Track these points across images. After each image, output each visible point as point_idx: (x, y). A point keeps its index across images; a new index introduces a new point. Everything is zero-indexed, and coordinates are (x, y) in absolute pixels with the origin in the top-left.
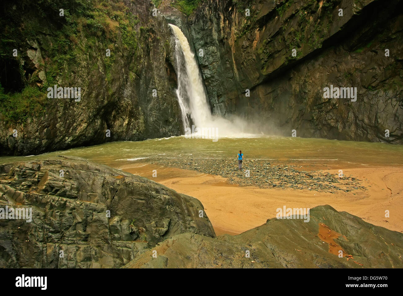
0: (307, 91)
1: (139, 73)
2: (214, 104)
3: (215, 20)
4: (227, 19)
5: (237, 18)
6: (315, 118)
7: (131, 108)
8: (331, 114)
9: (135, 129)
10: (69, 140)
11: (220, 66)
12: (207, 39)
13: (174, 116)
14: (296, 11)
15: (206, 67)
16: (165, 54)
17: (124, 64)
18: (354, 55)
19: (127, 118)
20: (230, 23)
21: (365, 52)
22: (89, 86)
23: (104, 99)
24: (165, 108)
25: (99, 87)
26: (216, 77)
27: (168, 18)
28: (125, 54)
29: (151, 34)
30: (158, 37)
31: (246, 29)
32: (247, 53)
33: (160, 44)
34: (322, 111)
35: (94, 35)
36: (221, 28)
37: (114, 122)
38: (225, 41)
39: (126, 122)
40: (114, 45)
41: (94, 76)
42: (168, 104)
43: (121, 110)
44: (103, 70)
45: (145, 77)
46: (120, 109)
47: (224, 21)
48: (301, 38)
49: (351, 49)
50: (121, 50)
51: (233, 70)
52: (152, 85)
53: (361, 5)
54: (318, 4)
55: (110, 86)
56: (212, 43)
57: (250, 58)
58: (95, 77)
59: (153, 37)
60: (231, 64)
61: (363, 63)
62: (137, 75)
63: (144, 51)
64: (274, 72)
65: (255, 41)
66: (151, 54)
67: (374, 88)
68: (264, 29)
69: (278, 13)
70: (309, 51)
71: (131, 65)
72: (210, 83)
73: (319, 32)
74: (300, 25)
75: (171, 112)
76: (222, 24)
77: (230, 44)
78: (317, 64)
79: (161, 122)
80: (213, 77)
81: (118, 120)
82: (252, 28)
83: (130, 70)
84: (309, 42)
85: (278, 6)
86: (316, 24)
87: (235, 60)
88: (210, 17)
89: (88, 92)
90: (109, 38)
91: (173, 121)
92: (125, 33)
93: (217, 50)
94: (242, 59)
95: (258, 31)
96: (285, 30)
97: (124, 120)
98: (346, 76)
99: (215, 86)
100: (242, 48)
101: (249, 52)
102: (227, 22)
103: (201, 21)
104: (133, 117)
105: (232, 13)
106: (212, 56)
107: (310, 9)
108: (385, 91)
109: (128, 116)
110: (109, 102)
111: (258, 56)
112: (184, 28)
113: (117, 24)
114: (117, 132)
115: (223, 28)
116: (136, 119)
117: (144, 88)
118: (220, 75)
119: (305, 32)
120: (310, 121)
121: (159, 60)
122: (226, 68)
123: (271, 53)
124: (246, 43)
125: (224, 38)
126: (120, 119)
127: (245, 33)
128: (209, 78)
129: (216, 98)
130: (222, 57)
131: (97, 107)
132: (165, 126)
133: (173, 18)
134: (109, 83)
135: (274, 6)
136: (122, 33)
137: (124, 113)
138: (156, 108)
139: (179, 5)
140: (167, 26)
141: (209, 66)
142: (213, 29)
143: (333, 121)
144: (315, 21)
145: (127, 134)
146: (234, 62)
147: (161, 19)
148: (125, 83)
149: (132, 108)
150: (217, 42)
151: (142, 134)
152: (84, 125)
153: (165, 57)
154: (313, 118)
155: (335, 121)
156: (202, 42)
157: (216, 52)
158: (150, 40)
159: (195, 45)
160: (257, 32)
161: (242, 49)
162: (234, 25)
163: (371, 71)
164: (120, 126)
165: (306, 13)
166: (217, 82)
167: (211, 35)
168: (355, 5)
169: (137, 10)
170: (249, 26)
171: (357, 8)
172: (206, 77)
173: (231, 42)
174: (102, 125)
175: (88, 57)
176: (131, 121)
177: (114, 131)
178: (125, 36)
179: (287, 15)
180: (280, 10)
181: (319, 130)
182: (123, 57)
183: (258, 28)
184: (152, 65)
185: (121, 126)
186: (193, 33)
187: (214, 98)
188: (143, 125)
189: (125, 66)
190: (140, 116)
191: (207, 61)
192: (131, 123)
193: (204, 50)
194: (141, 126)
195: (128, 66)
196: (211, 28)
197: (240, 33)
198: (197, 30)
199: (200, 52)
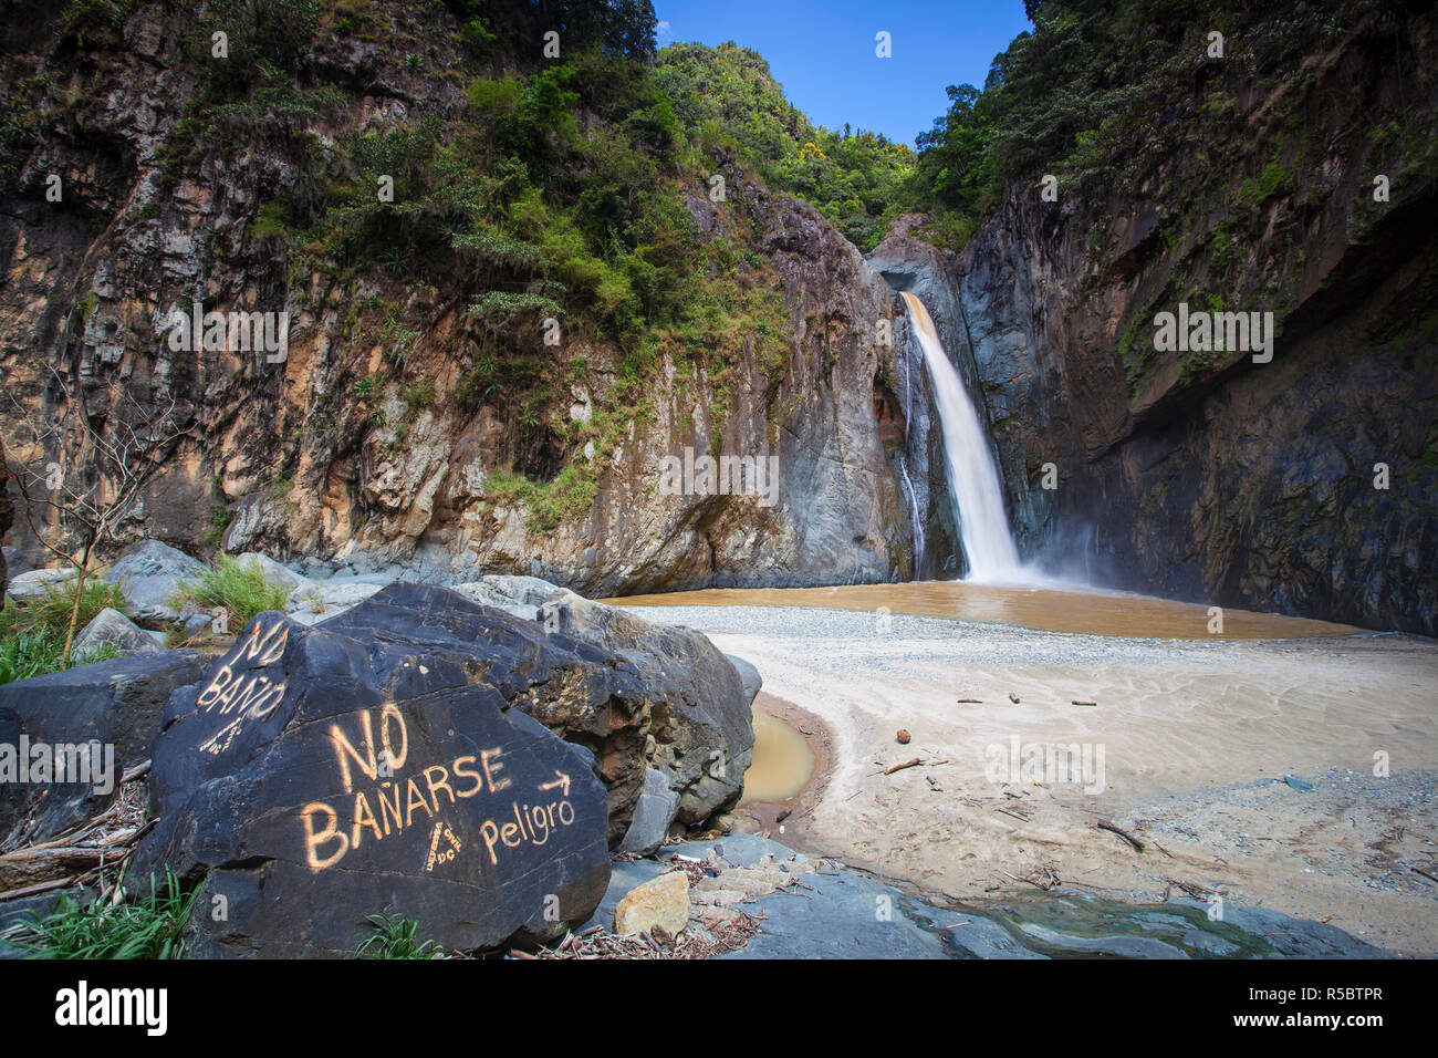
0: (1247, 463)
1: (794, 425)
2: (1017, 494)
3: (1020, 262)
4: (1049, 256)
5: (1069, 255)
9: (771, 556)
10: (627, 572)
11: (1035, 385)
12: (1001, 312)
14: (1208, 238)
15: (997, 389)
16: (872, 368)
17: (755, 407)
19: (754, 529)
24: (858, 506)
26: (1024, 417)
27: (897, 271)
28: (759, 386)
29: (835, 324)
30: (857, 328)
31: (1090, 287)
32: (1092, 351)
33: (859, 344)
36: (1035, 284)
37: (725, 538)
38: (1044, 316)
39: (752, 540)
42: (870, 494)
43: (740, 513)
45: (812, 431)
46: (738, 510)
47: (1043, 263)
52: (832, 448)
54: (1265, 214)
56: (1015, 325)
57: (1101, 365)
59: (842, 330)
62: (788, 429)
63: (811, 369)
64: (1157, 404)
65: (1112, 319)
66: (834, 373)
68: (1136, 285)
69: (1166, 242)
71: (774, 407)
72: (1008, 435)
74: (1221, 274)
75: (877, 517)
76: (1036, 271)
77: (1055, 327)
79: (845, 541)
80: (1015, 416)
81: (734, 533)
82: (1104, 285)
83: (770, 420)
86: (1263, 270)
87: (1066, 370)
88: (1008, 255)
93: (1027, 341)
95: (1120, 290)
97: (746, 534)
99: (1020, 441)
101: (1097, 350)
102: (1049, 266)
103: (986, 267)
104: (767, 527)
105: (1060, 243)
106: (1015, 359)
107: (1246, 228)
109: (755, 526)
111: (1119, 359)
112: (941, 288)
114: (729, 561)
115: (1039, 281)
116: (775, 532)
121: (856, 384)
125: (1041, 309)
126: (738, 531)
127: (1087, 298)
128: (1005, 419)
129: (1024, 477)
130: (1039, 361)
131: (685, 506)
132: (855, 551)
133: (909, 266)
135: (1156, 224)
137: (746, 518)
138: (836, 505)
141: (1004, 386)
142: (1018, 285)
143: (1318, 555)
144: (1261, 262)
145: (751, 567)
146: (1066, 375)
150: (1027, 318)
151: (788, 568)
152: (656, 544)
153: (873, 374)
155: (1325, 555)
156: (987, 322)
157: (1026, 348)
158: (833, 338)
160: (1116, 292)
167: (1010, 302)
168: (1352, 219)
170: (1095, 278)
171: (1358, 228)
172: (995, 414)
173: (1056, 321)
174: (695, 542)
175: (675, 404)
176: (762, 536)
177: (724, 559)
179: (1186, 248)
180: (1169, 235)
181: (1285, 580)
183: (1122, 283)
184: (836, 400)
185: (739, 547)
186: (967, 298)
187: (1019, 475)
188: (793, 547)
189: (757, 412)
190: (785, 526)
191: (1001, 371)
192: (763, 542)
193: (993, 343)
194: (788, 548)
195: (764, 411)
196: (1010, 282)
197: (1076, 296)
198: (976, 289)
199: (984, 347)
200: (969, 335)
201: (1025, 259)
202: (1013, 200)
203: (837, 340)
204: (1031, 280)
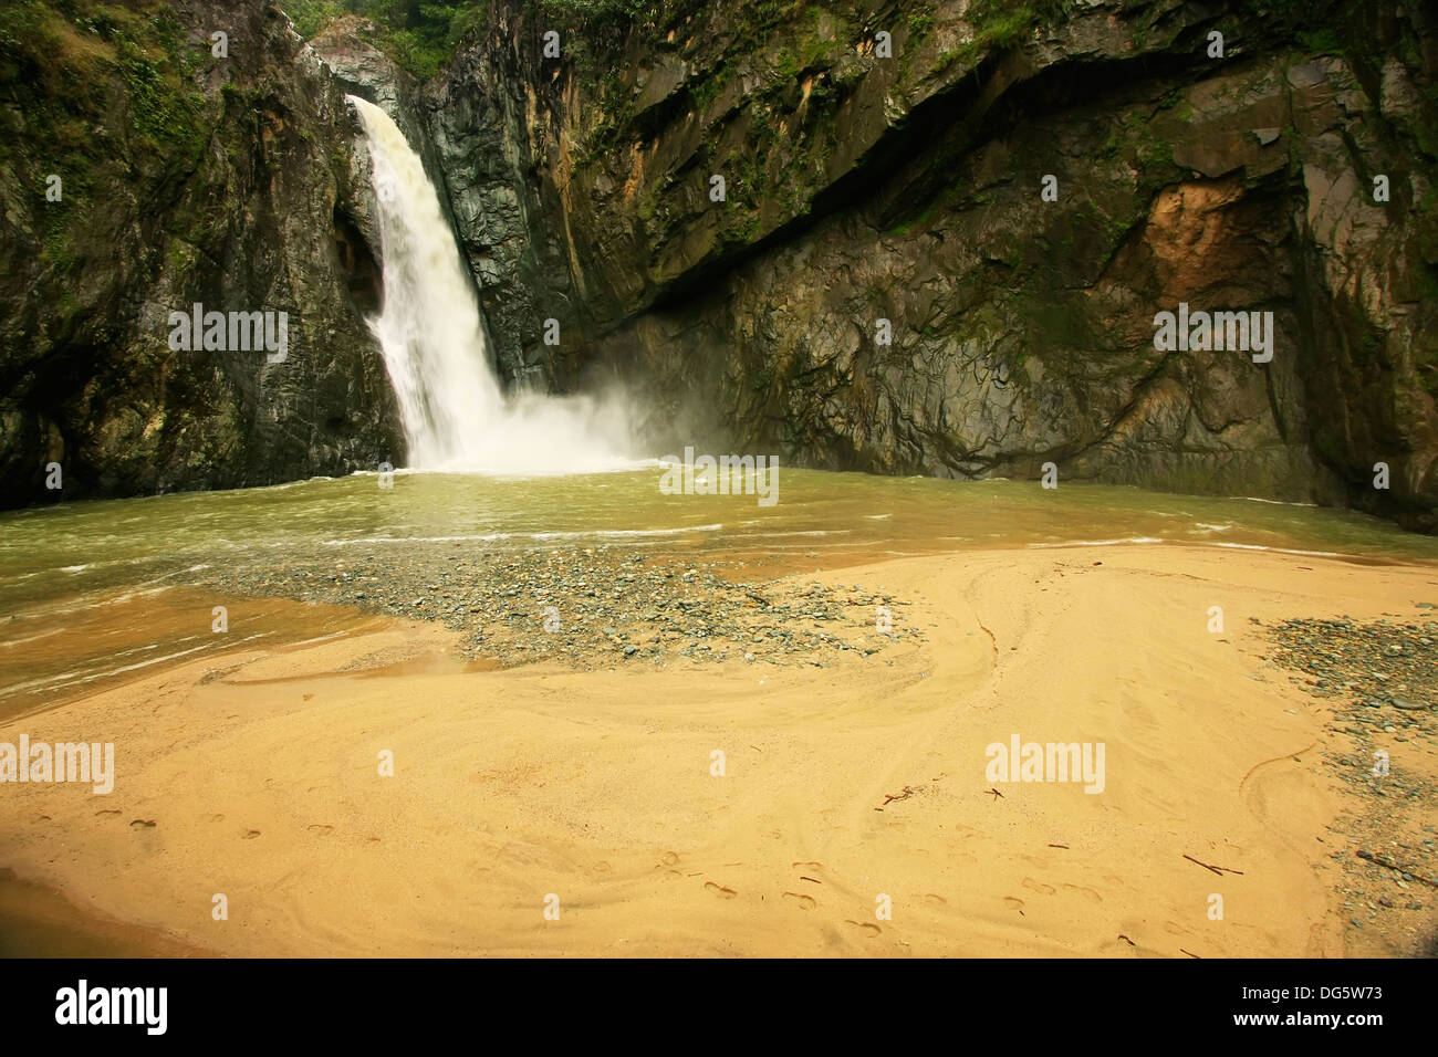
0: (774, 336)
1: (218, 248)
2: (511, 370)
3: (510, 105)
4: (548, 103)
5: (576, 103)
6: (795, 412)
7: (175, 371)
8: (836, 401)
9: (197, 450)
11: (529, 250)
12: (486, 162)
13: (369, 404)
14: (743, 102)
15: (484, 251)
16: (331, 194)
17: (142, 206)
18: (890, 241)
19: (161, 408)
20: (556, 119)
21: (914, 236)
23: (32, 329)
24: (329, 377)
26: (518, 284)
27: (349, 78)
28: (146, 170)
29: (272, 116)
30: (305, 133)
31: (605, 141)
32: (607, 215)
33: (309, 157)
34: (814, 392)
36: (531, 133)
37: (99, 422)
38: (542, 172)
39: (158, 424)
40: (92, 129)
42: (344, 363)
43: (129, 380)
44: (30, 219)
45: (248, 265)
46: (125, 375)
47: (540, 110)
48: (756, 181)
49: (885, 225)
50: (126, 153)
51: (568, 264)
52: (280, 294)
53: (905, 103)
54: (799, 88)
55: (66, 284)
56: (502, 177)
57: (617, 230)
59: (281, 127)
60: (563, 244)
61: (911, 263)
62: (207, 252)
63: (239, 171)
64: (685, 275)
65: (630, 181)
66: (273, 188)
67: (937, 332)
68: (655, 146)
69: (694, 101)
70: (779, 221)
71: (179, 215)
72: (498, 305)
73: (804, 167)
74: (752, 144)
75: (356, 393)
76: (532, 118)
77: (559, 185)
78: (799, 260)
79: (315, 425)
80: (507, 284)
82: (622, 141)
83: (173, 233)
84: (779, 194)
85: (693, 81)
86: (794, 145)
87: (572, 234)
88: (495, 94)
90: (63, 99)
91: (363, 421)
92: (144, 90)
93: (519, 200)
94: (593, 233)
95: (638, 150)
96: (713, 153)
97: (146, 417)
98: (871, 299)
99: (513, 312)
100: (593, 198)
101: (612, 213)
102: (548, 115)
103: (466, 104)
104: (186, 405)
105: (561, 88)
106: (505, 220)
107: (780, 99)
108: (961, 341)
109: (163, 402)
110: (59, 345)
111: (640, 225)
112: (408, 116)
113: (106, 52)
114: (112, 462)
115: (536, 131)
116: (202, 411)
118: (528, 277)
119: (767, 163)
120: (784, 419)
121: (310, 211)
122: (548, 260)
123: (675, 220)
124: (603, 185)
125: (538, 163)
126: (127, 412)
127: (601, 153)
128: (496, 286)
129: (519, 352)
130: (534, 223)
132: (330, 438)
133: (365, 79)
134: (59, 270)
135: (683, 79)
136: (131, 88)
137: (142, 389)
138: (296, 376)
139: (392, 41)
140: (340, 100)
141: (494, 248)
142: (506, 132)
143: (840, 420)
144: (794, 136)
145: (161, 468)
146: (571, 240)
147: (317, 72)
148: (148, 278)
150: (519, 174)
151: (230, 467)
153: (333, 203)
154: (790, 414)
155: (845, 420)
156: (469, 171)
157: (516, 208)
158: (268, 137)
159: (447, 178)
160: (634, 152)
161: (592, 202)
162: (570, 125)
163: (929, 286)
164: (129, 438)
165: (768, 109)
166: (520, 299)
167: (495, 151)
168: (891, 102)
170: (611, 133)
171: (895, 111)
172: (483, 281)
173: (560, 177)
176: (179, 418)
177: (100, 460)
178: (143, 101)
179: (719, 110)
180: (698, 94)
181: (807, 445)
182: (134, 177)
183: (640, 143)
184: (280, 228)
185: (134, 436)
186: (441, 138)
187: (513, 349)
188: (236, 435)
189: (147, 214)
190: (220, 403)
191: (488, 231)
192: (180, 428)
193: (477, 197)
194: (227, 438)
195: (161, 216)
196: (497, 127)
197: (587, 151)
198: (452, 129)
199: (465, 201)
201: (517, 102)
202: (503, 25)
203: (275, 140)
204: (526, 129)
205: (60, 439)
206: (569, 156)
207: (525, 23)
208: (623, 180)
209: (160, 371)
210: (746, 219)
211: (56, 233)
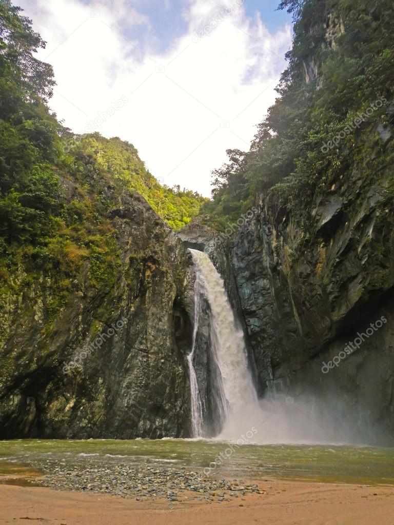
2: (265, 382)
3: (265, 238)
4: (281, 233)
5: (292, 230)
7: (82, 379)
9: (85, 418)
11: (276, 310)
12: (254, 267)
13: (176, 400)
14: (371, 211)
15: (252, 314)
16: (173, 294)
17: (85, 308)
19: (74, 396)
20: (285, 240)
22: (9, 340)
23: (31, 360)
24: (157, 384)
25: (27, 342)
26: (270, 331)
27: (192, 241)
28: (90, 294)
29: (150, 264)
30: (164, 269)
31: (305, 247)
32: (308, 285)
33: (165, 279)
35: (39, 268)
36: (274, 250)
37: (50, 403)
38: (279, 268)
39: (72, 404)
40: (73, 281)
41: (22, 325)
42: (166, 377)
43: (63, 383)
44: (42, 318)
45: (127, 331)
46: (61, 380)
47: (278, 237)
48: (385, 251)
50: (83, 289)
51: (293, 316)
52: (141, 343)
56: (263, 275)
57: (314, 293)
58: (24, 327)
59: (154, 268)
60: (290, 305)
62: (108, 325)
63: (131, 290)
65: (319, 264)
66: (147, 295)
68: (332, 244)
69: (348, 216)
71: (100, 311)
72: (259, 343)
75: (170, 393)
76: (274, 242)
77: (285, 273)
79: (145, 409)
80: (263, 331)
81: (57, 399)
82: (313, 244)
83: (96, 318)
85: (345, 206)
88: (258, 234)
89: (5, 349)
90: (65, 272)
91: (170, 409)
92: (96, 263)
93: (270, 285)
94: (302, 296)
95: (323, 247)
97: (68, 400)
99: (267, 347)
100: (301, 277)
101: (311, 284)
102: (281, 239)
103: (246, 242)
104: (84, 395)
105: (287, 225)
106: (263, 295)
109: (75, 394)
110: (39, 367)
112: (219, 253)
113: (84, 252)
114: (51, 421)
115: (276, 247)
116: (91, 399)
117: (121, 348)
118: (275, 326)
119: (390, 241)
121: (161, 303)
122: (285, 315)
123: (342, 282)
124: (305, 269)
125: (277, 263)
126: (61, 397)
127: (303, 253)
128: (258, 333)
129: (270, 370)
130: (278, 295)
131: (16, 373)
132: (152, 417)
133: (200, 240)
134: (47, 336)
135: (340, 206)
136: (91, 263)
137: (68, 387)
138: (141, 383)
140: (184, 252)
141: (257, 312)
142: (264, 251)
145: (70, 426)
146: (293, 302)
147: (174, 242)
148: (80, 338)
149: (84, 380)
150: (269, 270)
151: (98, 428)
153: (173, 298)
156: (246, 274)
157: (269, 289)
158: (148, 273)
159: (236, 279)
160: (321, 249)
162: (289, 242)
164: (59, 410)
165: (387, 211)
166: (270, 339)
167: (259, 262)
169: (130, 232)
172: (252, 331)
173: (285, 269)
175: (20, 298)
176: (80, 402)
177: (47, 420)
178: (95, 268)
179: (359, 218)
180: (349, 212)
182: (85, 297)
183: (323, 243)
184: (147, 312)
185: (61, 410)
186: (235, 260)
187: (266, 369)
188: (103, 412)
189: (86, 311)
190: (98, 395)
191: (255, 303)
192: (81, 407)
193: (250, 286)
194: (99, 412)
195: (92, 312)
196: (260, 250)
197: (297, 253)
198: (240, 255)
199: (245, 289)
200: (236, 281)
201: (268, 235)
202: (261, 203)
203: (151, 274)
204: (271, 247)
205: (35, 409)
206: (288, 257)
207: (269, 199)
208: (315, 265)
209: (76, 379)
210: (381, 275)
211: (50, 322)
